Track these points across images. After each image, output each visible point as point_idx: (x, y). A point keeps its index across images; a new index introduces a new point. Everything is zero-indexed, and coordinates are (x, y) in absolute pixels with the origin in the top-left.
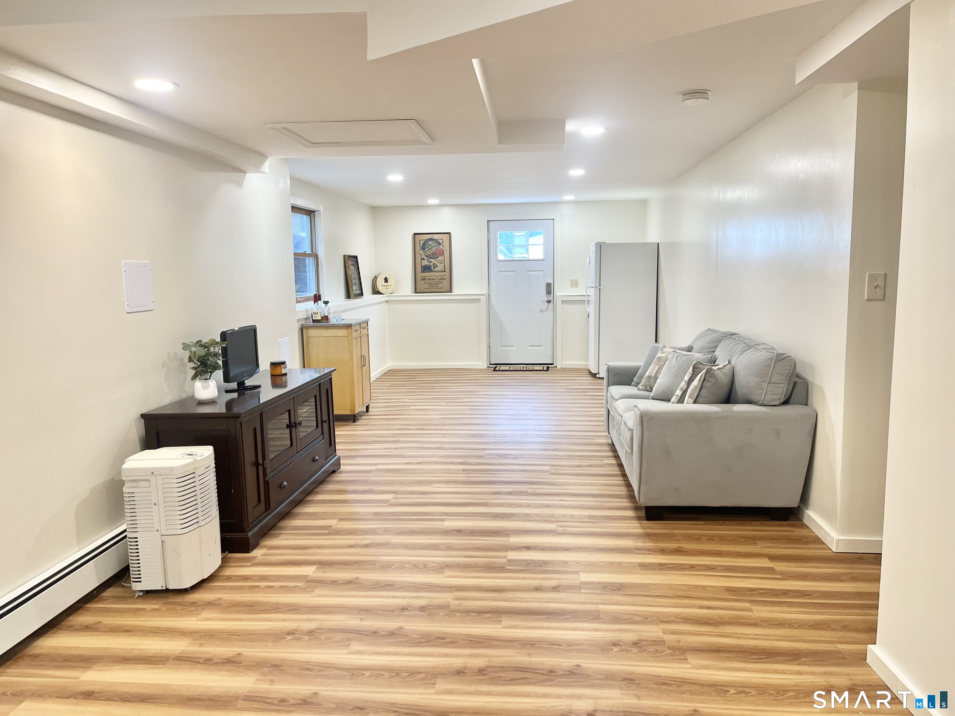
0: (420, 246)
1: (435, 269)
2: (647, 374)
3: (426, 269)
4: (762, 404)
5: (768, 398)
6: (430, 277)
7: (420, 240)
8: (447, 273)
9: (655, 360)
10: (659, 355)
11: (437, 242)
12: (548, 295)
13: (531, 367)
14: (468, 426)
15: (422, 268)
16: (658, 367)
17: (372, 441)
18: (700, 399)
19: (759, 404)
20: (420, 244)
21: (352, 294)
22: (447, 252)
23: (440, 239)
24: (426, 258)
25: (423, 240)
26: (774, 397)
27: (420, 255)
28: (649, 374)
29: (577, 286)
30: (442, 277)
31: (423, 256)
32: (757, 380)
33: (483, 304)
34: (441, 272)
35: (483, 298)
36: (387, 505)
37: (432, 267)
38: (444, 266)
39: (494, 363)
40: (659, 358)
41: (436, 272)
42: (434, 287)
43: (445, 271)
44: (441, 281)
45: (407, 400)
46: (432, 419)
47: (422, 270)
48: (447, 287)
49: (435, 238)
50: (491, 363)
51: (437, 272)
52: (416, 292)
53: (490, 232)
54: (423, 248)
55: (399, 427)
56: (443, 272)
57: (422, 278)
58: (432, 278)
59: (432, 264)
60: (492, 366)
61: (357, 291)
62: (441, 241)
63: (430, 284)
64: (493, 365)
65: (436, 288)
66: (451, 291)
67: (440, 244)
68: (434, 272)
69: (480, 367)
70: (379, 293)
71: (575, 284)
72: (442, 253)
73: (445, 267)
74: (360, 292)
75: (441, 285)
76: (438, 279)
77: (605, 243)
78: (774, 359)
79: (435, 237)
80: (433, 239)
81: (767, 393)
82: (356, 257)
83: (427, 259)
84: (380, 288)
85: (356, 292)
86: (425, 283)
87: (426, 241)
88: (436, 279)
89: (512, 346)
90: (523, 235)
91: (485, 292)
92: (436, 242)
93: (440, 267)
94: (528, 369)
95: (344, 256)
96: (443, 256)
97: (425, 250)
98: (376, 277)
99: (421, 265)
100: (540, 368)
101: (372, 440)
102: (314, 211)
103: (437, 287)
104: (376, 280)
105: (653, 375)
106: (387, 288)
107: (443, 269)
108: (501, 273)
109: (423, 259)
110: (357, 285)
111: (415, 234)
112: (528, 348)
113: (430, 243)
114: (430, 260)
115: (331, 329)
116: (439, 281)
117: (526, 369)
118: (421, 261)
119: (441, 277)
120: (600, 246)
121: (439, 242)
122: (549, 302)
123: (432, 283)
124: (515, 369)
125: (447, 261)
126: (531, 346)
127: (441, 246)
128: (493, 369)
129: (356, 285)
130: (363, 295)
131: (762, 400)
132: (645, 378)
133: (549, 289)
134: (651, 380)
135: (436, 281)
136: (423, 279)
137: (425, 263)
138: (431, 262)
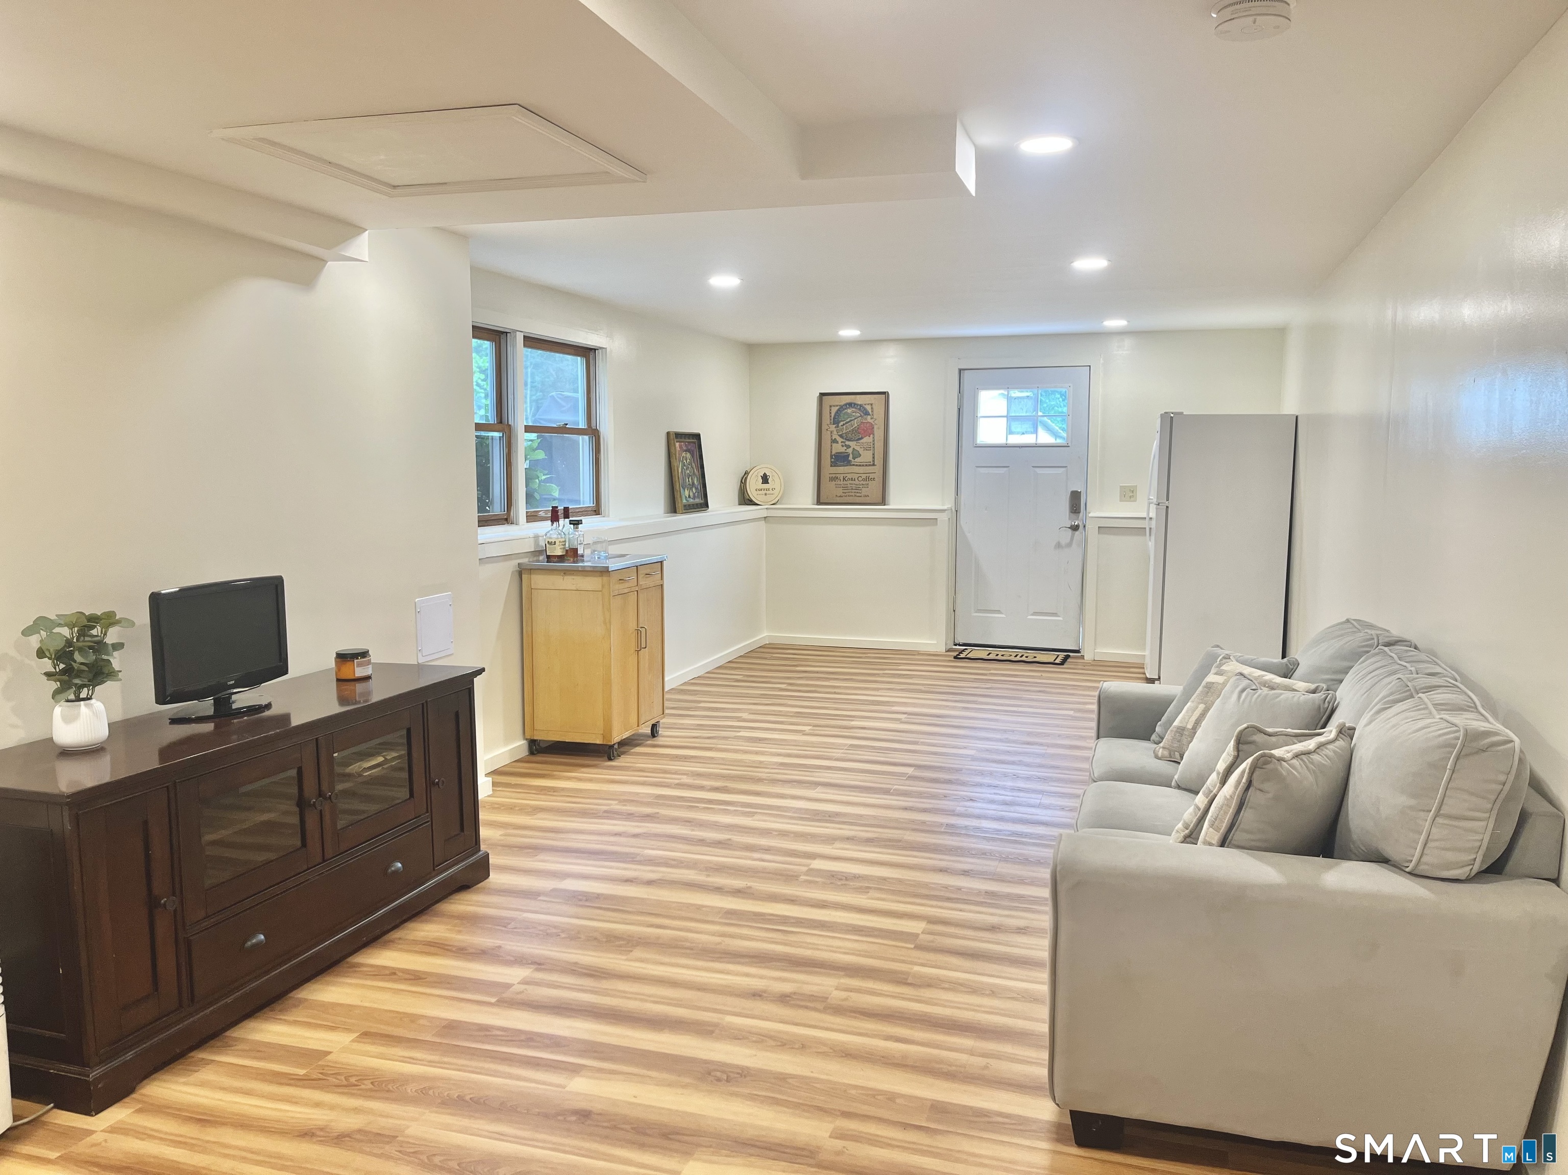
0: (831, 416)
1: (856, 460)
2: (1176, 723)
3: (840, 459)
4: (1415, 872)
5: (1431, 861)
6: (846, 475)
7: (831, 406)
8: (878, 468)
9: (1200, 689)
10: (1211, 678)
11: (862, 409)
12: (1071, 514)
13: (1030, 655)
14: (819, 789)
15: (831, 458)
16: (1202, 706)
17: (605, 812)
18: (1238, 836)
19: (1407, 870)
20: (830, 413)
21: (680, 505)
22: (879, 428)
23: (868, 404)
24: (840, 440)
25: (837, 406)
26: (1451, 856)
27: (829, 432)
28: (1181, 722)
29: (1132, 499)
30: (868, 475)
31: (835, 436)
32: (1403, 800)
33: (943, 530)
34: (866, 465)
35: (943, 518)
36: (493, 1000)
37: (851, 456)
38: (873, 454)
39: (961, 642)
40: (1209, 686)
41: (857, 465)
42: (853, 494)
43: (874, 465)
44: (864, 483)
45: (745, 715)
46: (760, 766)
47: (831, 462)
48: (877, 495)
49: (859, 403)
50: (957, 642)
51: (860, 465)
52: (819, 502)
53: (963, 391)
54: (836, 421)
55: (685, 779)
56: (870, 465)
57: (831, 476)
58: (849, 476)
59: (850, 451)
60: (958, 647)
61: (694, 498)
62: (868, 408)
63: (845, 488)
64: (960, 645)
65: (855, 496)
66: (883, 502)
67: (867, 413)
68: (854, 465)
69: (932, 650)
70: (751, 502)
71: (1128, 494)
72: (869, 430)
73: (874, 458)
74: (703, 501)
75: (864, 491)
76: (860, 479)
77: (1181, 413)
78: (1454, 746)
79: (859, 400)
80: (855, 404)
81: (1430, 844)
82: (697, 437)
83: (842, 442)
84: (752, 494)
85: (692, 500)
86: (837, 486)
87: (842, 408)
88: (856, 479)
89: (999, 612)
90: (1028, 396)
91: (949, 505)
92: (860, 409)
93: (866, 457)
94: (1024, 658)
95: (668, 433)
96: (871, 435)
97: (840, 425)
98: (747, 473)
99: (831, 452)
100: (1050, 657)
101: (605, 808)
102: (595, 350)
103: (858, 495)
104: (746, 478)
105: (1190, 726)
106: (766, 494)
107: (871, 460)
108: (982, 470)
109: (834, 441)
110: (696, 489)
111: (822, 395)
112: (1029, 617)
113: (849, 411)
114: (847, 443)
115: (573, 574)
116: (862, 482)
117: (1021, 659)
118: (832, 446)
119: (866, 475)
120: (1170, 421)
121: (865, 409)
122: (1075, 528)
123: (849, 486)
124: (999, 657)
125: (879, 445)
126: (1035, 614)
127: (869, 417)
128: (955, 654)
129: (691, 489)
130: (708, 507)
131: (1415, 860)
132: (1172, 731)
133: (1076, 502)
134: (1184, 737)
135: (857, 482)
136: (832, 479)
137: (838, 448)
138: (848, 447)
